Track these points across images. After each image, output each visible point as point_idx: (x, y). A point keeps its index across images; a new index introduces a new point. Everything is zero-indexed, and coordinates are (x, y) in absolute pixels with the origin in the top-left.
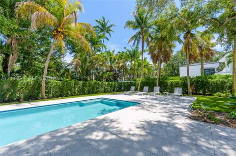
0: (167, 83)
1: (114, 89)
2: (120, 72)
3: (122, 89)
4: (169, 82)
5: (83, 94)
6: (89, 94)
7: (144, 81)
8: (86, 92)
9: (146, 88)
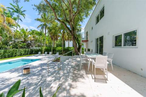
0: (56, 50)
1: (28, 53)
2: (32, 43)
3: (34, 52)
4: (57, 49)
5: (4, 58)
6: (9, 57)
7: (46, 48)
8: (6, 56)
9: (46, 53)
